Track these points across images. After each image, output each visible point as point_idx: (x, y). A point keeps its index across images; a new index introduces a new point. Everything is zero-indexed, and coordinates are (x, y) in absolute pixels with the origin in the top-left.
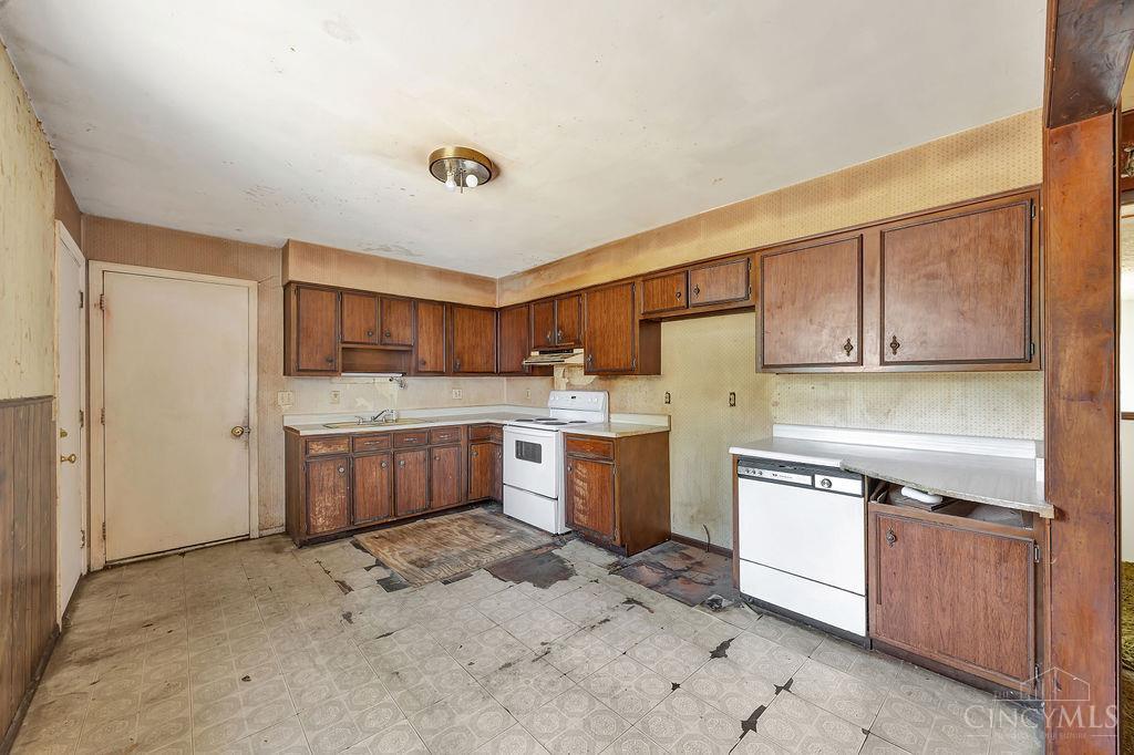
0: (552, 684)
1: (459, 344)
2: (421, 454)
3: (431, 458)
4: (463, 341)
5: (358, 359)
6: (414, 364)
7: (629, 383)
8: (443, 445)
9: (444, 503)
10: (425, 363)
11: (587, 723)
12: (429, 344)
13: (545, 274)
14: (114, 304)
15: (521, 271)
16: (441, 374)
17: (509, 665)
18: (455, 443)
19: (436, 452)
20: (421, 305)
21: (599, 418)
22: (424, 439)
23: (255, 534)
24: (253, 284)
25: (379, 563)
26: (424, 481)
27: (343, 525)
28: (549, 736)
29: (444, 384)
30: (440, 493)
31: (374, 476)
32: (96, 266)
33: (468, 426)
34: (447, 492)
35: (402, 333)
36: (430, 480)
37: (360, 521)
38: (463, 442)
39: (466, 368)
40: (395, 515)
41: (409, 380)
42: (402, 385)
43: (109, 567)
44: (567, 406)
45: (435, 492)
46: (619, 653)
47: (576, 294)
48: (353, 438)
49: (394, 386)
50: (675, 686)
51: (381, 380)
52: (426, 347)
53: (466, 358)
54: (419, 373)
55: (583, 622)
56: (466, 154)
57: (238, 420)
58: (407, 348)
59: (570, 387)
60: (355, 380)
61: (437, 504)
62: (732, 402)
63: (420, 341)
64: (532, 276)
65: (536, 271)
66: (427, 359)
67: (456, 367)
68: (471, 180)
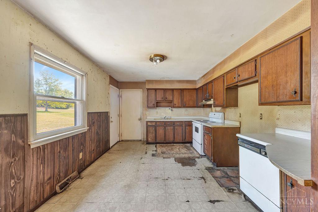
0: (161, 185)
1: (185, 100)
2: (172, 127)
3: (174, 129)
4: (186, 98)
5: (162, 104)
6: (173, 105)
7: (230, 110)
8: (178, 126)
9: (178, 141)
10: (175, 105)
11: (158, 196)
12: (177, 100)
13: (205, 77)
14: (123, 96)
15: (201, 77)
16: (180, 107)
17: (157, 178)
18: (181, 125)
19: (176, 127)
20: (175, 90)
21: (220, 121)
22: (173, 124)
23: (142, 140)
24: (142, 90)
25: (156, 151)
26: (173, 134)
27: (154, 141)
28: (149, 193)
29: (183, 110)
30: (177, 138)
31: (161, 131)
32: (120, 90)
33: (185, 121)
34: (179, 138)
35: (170, 98)
36: (174, 134)
37: (158, 141)
38: (184, 125)
39: (187, 106)
40: (166, 141)
41: (173, 109)
42: (172, 110)
43: (122, 141)
44: (213, 117)
45: (176, 137)
46: (183, 187)
47: (211, 82)
48: (156, 122)
49: (170, 110)
50: (188, 201)
51: (167, 109)
52: (176, 101)
53: (187, 103)
54: (174, 107)
55: (183, 177)
56: (156, 55)
57: (140, 117)
58: (171, 101)
59: (216, 111)
60: (161, 109)
61: (176, 141)
62: (261, 117)
63: (174, 99)
64: (203, 78)
65: (203, 76)
66: (176, 103)
67: (184, 106)
68: (158, 61)
